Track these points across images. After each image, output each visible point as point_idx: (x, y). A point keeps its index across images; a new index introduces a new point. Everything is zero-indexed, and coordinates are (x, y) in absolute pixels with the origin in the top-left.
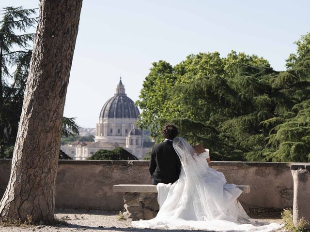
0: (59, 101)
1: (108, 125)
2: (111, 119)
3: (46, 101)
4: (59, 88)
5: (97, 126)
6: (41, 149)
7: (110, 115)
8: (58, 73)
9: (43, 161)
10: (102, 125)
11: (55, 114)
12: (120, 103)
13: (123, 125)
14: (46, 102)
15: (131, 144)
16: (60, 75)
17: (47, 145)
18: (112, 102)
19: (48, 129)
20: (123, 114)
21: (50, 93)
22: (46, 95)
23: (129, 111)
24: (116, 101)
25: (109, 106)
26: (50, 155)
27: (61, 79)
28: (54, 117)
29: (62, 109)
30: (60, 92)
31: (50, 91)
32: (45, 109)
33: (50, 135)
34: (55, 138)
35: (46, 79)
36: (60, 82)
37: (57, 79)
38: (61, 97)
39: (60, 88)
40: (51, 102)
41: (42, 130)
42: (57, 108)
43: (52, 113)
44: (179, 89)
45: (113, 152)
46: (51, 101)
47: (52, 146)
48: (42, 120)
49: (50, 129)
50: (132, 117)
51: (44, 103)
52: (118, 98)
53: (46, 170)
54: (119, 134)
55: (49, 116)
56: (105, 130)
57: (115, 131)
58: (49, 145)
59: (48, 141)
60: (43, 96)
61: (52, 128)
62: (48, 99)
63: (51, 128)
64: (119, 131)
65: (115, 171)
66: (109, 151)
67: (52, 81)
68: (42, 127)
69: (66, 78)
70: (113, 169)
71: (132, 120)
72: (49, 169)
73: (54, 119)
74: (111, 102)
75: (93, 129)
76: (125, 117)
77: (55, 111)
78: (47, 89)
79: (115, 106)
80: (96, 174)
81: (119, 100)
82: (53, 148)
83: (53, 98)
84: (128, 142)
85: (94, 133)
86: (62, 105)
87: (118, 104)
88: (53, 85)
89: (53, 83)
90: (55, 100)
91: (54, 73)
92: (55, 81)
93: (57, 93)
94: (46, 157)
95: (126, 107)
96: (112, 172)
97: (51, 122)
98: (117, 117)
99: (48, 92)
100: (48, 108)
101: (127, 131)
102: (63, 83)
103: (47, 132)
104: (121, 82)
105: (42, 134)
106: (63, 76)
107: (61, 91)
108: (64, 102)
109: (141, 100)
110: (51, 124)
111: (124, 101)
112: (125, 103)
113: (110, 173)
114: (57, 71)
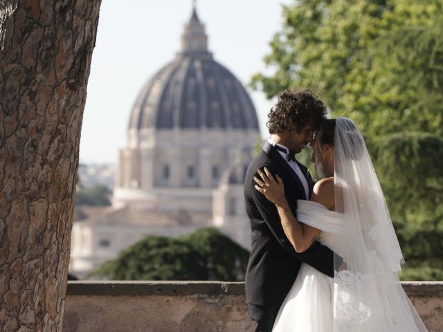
0: (68, 102)
1: (157, 154)
2: (165, 134)
3: (26, 98)
4: (67, 58)
5: (122, 158)
6: (14, 250)
7: (163, 121)
8: (63, 11)
9: (20, 289)
10: (137, 155)
11: (56, 141)
12: (192, 82)
13: (205, 152)
14: (28, 103)
15: (231, 212)
16: (68, 18)
17: (30, 240)
18: (168, 77)
19: (34, 187)
20: (203, 116)
21: (40, 77)
22: (27, 82)
23: (221, 107)
24: (181, 75)
25: (157, 90)
26: (42, 271)
27: (73, 32)
28: (51, 152)
29: (75, 124)
30: (69, 73)
31: (39, 68)
32: (24, 126)
33: (39, 206)
34: (56, 215)
35: (28, 30)
36: (70, 41)
37: (61, 32)
38: (73, 87)
39: (71, 60)
40: (41, 104)
41: (14, 191)
42: (59, 122)
43: (46, 138)
44: (406, 39)
45: (188, 244)
46: (42, 99)
47: (46, 242)
48: (13, 160)
49: (40, 187)
50: (235, 127)
51: (22, 107)
52: (185, 64)
53: (30, 317)
54: (191, 182)
55: (35, 148)
56: (147, 169)
57: (177, 172)
58: (39, 239)
59: (35, 226)
60: (16, 84)
61: (47, 186)
62: (32, 95)
63: (44, 186)
64: (191, 172)
65: (235, 314)
66: (177, 243)
67: (44, 38)
68: (16, 184)
69: (87, 27)
70: (229, 310)
71: (233, 137)
72: (40, 315)
73: (51, 156)
74: (165, 77)
75: (105, 167)
76: (209, 125)
77: (55, 133)
78: (30, 62)
79: (177, 92)
80: (175, 323)
81: (191, 73)
82: (49, 246)
83: (50, 89)
84: (219, 206)
85: (111, 180)
86: (76, 112)
87: (186, 85)
88: (48, 49)
89: (49, 44)
90: (56, 97)
91: (49, 12)
92: (53, 38)
93: (62, 74)
94: (30, 278)
95: (213, 95)
96: (225, 319)
97: (42, 165)
98: (184, 125)
99: (30, 71)
100: (32, 124)
101: (216, 173)
102: (80, 42)
103: (32, 198)
104: (195, 17)
105: (15, 206)
106: (78, 21)
107: (73, 67)
108: (83, 102)
109: (271, 71)
110: (43, 173)
111: (207, 74)
112: (211, 82)
113: (220, 322)
114: (58, 5)
